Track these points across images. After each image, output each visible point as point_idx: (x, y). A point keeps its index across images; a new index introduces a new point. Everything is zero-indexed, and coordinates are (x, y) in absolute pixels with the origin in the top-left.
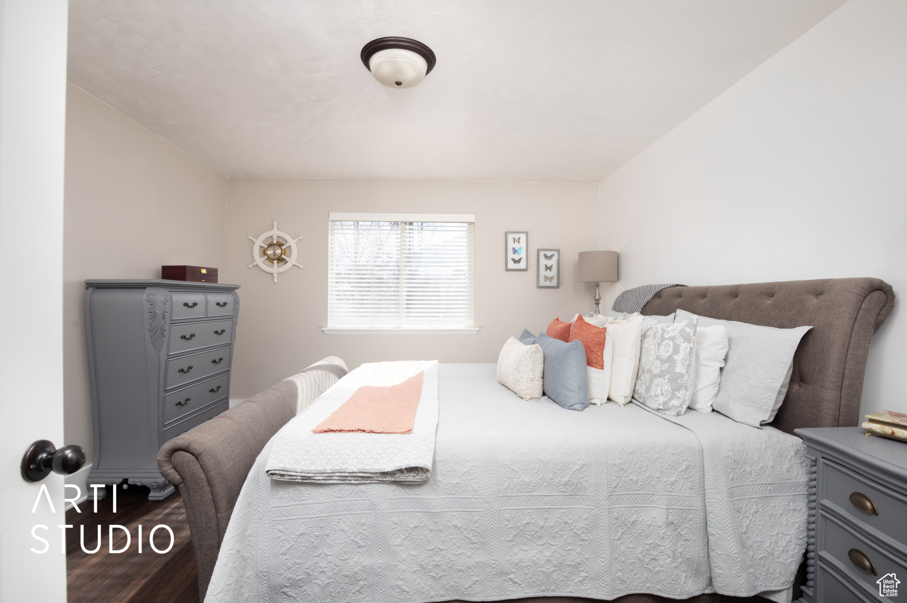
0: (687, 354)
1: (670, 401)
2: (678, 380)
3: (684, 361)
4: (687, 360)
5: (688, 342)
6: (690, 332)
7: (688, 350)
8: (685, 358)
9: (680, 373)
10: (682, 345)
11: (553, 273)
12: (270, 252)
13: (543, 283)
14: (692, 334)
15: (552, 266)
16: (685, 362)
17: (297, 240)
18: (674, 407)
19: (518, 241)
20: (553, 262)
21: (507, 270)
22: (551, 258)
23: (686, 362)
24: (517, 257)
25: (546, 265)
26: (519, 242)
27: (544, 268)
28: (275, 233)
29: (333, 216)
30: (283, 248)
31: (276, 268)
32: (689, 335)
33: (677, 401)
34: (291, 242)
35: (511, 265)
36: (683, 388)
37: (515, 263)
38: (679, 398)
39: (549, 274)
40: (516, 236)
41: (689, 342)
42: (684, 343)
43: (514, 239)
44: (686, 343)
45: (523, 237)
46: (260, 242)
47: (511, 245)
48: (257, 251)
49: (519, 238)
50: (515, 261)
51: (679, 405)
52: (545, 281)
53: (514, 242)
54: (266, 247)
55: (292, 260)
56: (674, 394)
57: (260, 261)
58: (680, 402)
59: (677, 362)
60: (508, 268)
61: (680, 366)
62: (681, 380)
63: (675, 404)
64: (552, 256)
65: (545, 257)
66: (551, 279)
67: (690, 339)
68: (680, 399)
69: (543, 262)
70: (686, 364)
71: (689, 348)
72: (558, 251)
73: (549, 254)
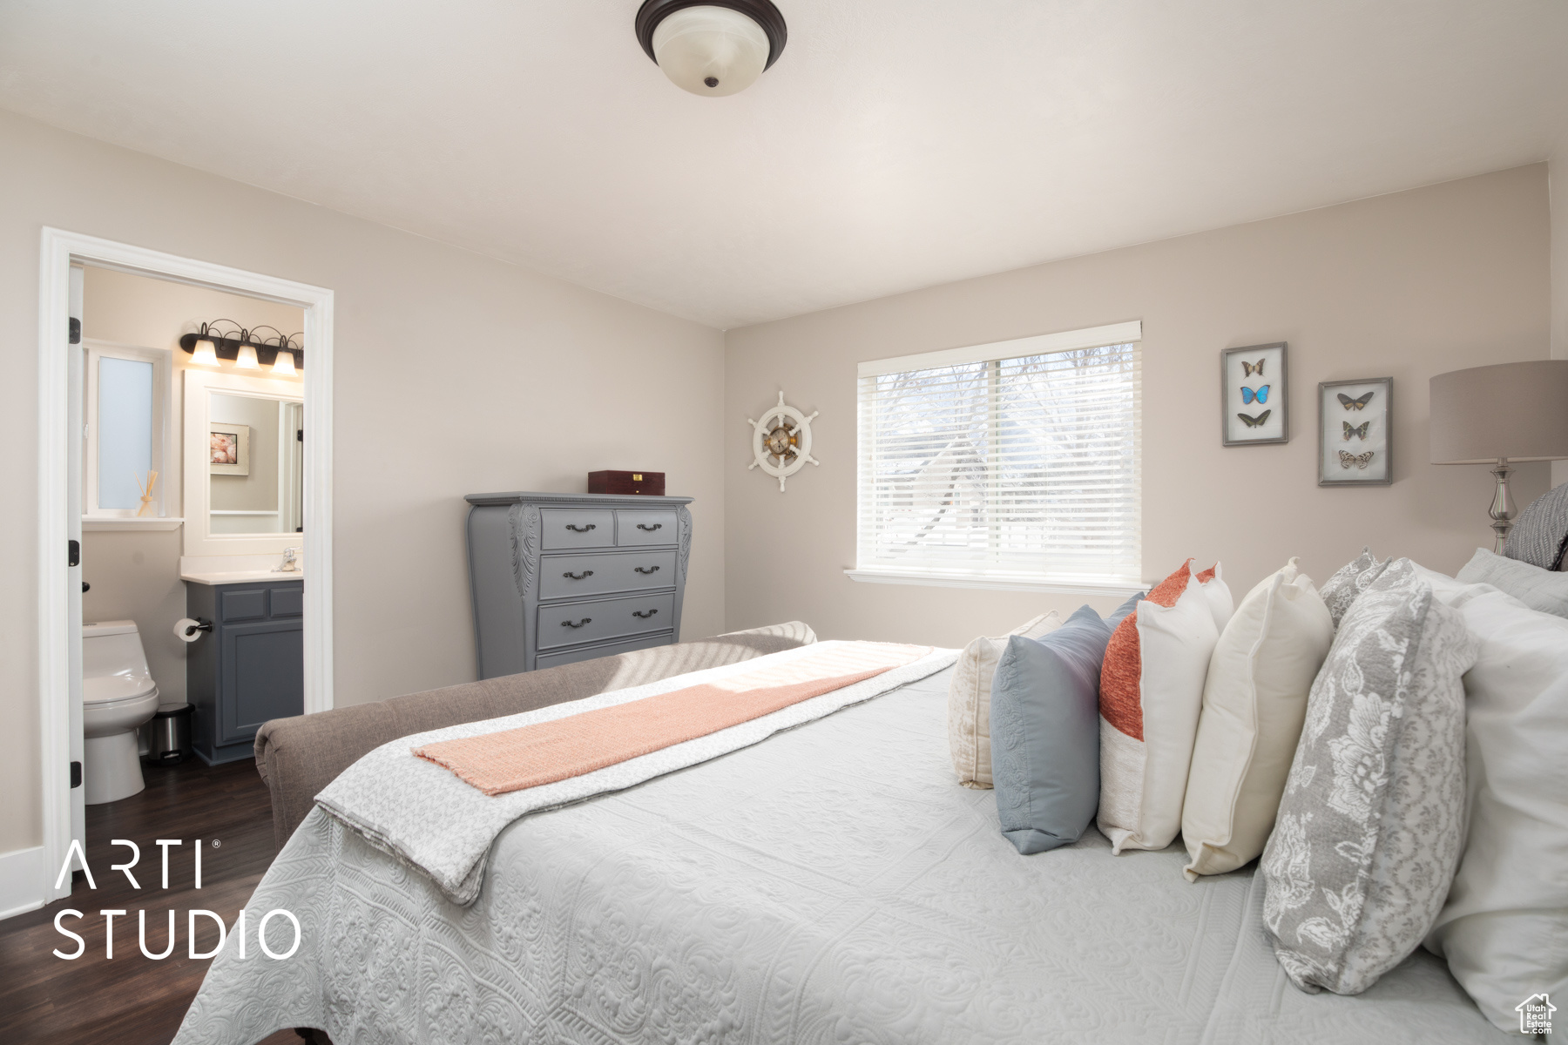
0: (1378, 744)
1: (1303, 919)
2: (1335, 841)
3: (1361, 771)
4: (1376, 767)
5: (1382, 694)
6: (1395, 653)
7: (1382, 729)
8: (1367, 761)
9: (1345, 819)
10: (1359, 699)
11: (1376, 441)
12: (774, 442)
13: (1335, 471)
14: (1398, 661)
15: (1366, 425)
16: (1367, 776)
17: (810, 418)
18: (1310, 948)
19: (1257, 368)
20: (1375, 412)
21: (1229, 443)
22: (1365, 403)
23: (1374, 776)
24: (1255, 410)
25: (1346, 425)
26: (1260, 373)
27: (1341, 432)
28: (781, 411)
29: (863, 368)
30: (792, 433)
31: (783, 470)
32: (1389, 664)
33: (1324, 928)
34: (803, 424)
35: (1241, 431)
36: (1356, 884)
37: (1249, 425)
38: (1335, 918)
39: (1355, 446)
40: (1253, 358)
41: (1387, 695)
42: (1365, 693)
43: (1246, 365)
44: (1373, 695)
45: (1273, 359)
46: (761, 428)
47: (1238, 379)
48: (758, 442)
49: (1261, 363)
50: (1248, 420)
51: (1329, 946)
52: (1346, 468)
53: (1248, 374)
54: (769, 433)
55: (803, 454)
56: (1320, 899)
57: (762, 457)
58: (1335, 937)
59: (1336, 766)
60: (1231, 439)
61: (1347, 787)
62: (1348, 849)
63: (1315, 940)
64: (1365, 399)
65: (1344, 404)
66: (1365, 459)
67: (1391, 683)
68: (1340, 923)
69: (1338, 415)
70: (1368, 786)
71: (1385, 718)
72: (1389, 383)
73: (1356, 393)
